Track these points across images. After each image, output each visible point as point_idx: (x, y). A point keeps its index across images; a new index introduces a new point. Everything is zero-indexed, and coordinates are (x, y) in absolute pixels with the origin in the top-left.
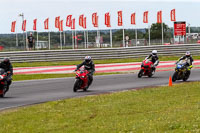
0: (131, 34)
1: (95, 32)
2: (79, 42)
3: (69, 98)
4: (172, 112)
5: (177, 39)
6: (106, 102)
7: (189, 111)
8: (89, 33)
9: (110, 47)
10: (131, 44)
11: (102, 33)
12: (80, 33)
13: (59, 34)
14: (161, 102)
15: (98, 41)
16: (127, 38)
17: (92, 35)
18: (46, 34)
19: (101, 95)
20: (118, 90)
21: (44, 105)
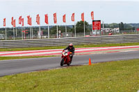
0: (63, 29)
1: (37, 28)
2: (26, 35)
3: (20, 73)
4: (91, 83)
5: (94, 33)
6: (45, 76)
7: (103, 83)
8: (33, 28)
9: (47, 38)
10: (62, 36)
11: (42, 28)
12: (27, 28)
13: (12, 29)
14: (83, 76)
15: (39, 34)
16: (60, 32)
17: (36, 30)
18: (4, 29)
19: (42, 72)
20: (53, 68)
21: (3, 78)
